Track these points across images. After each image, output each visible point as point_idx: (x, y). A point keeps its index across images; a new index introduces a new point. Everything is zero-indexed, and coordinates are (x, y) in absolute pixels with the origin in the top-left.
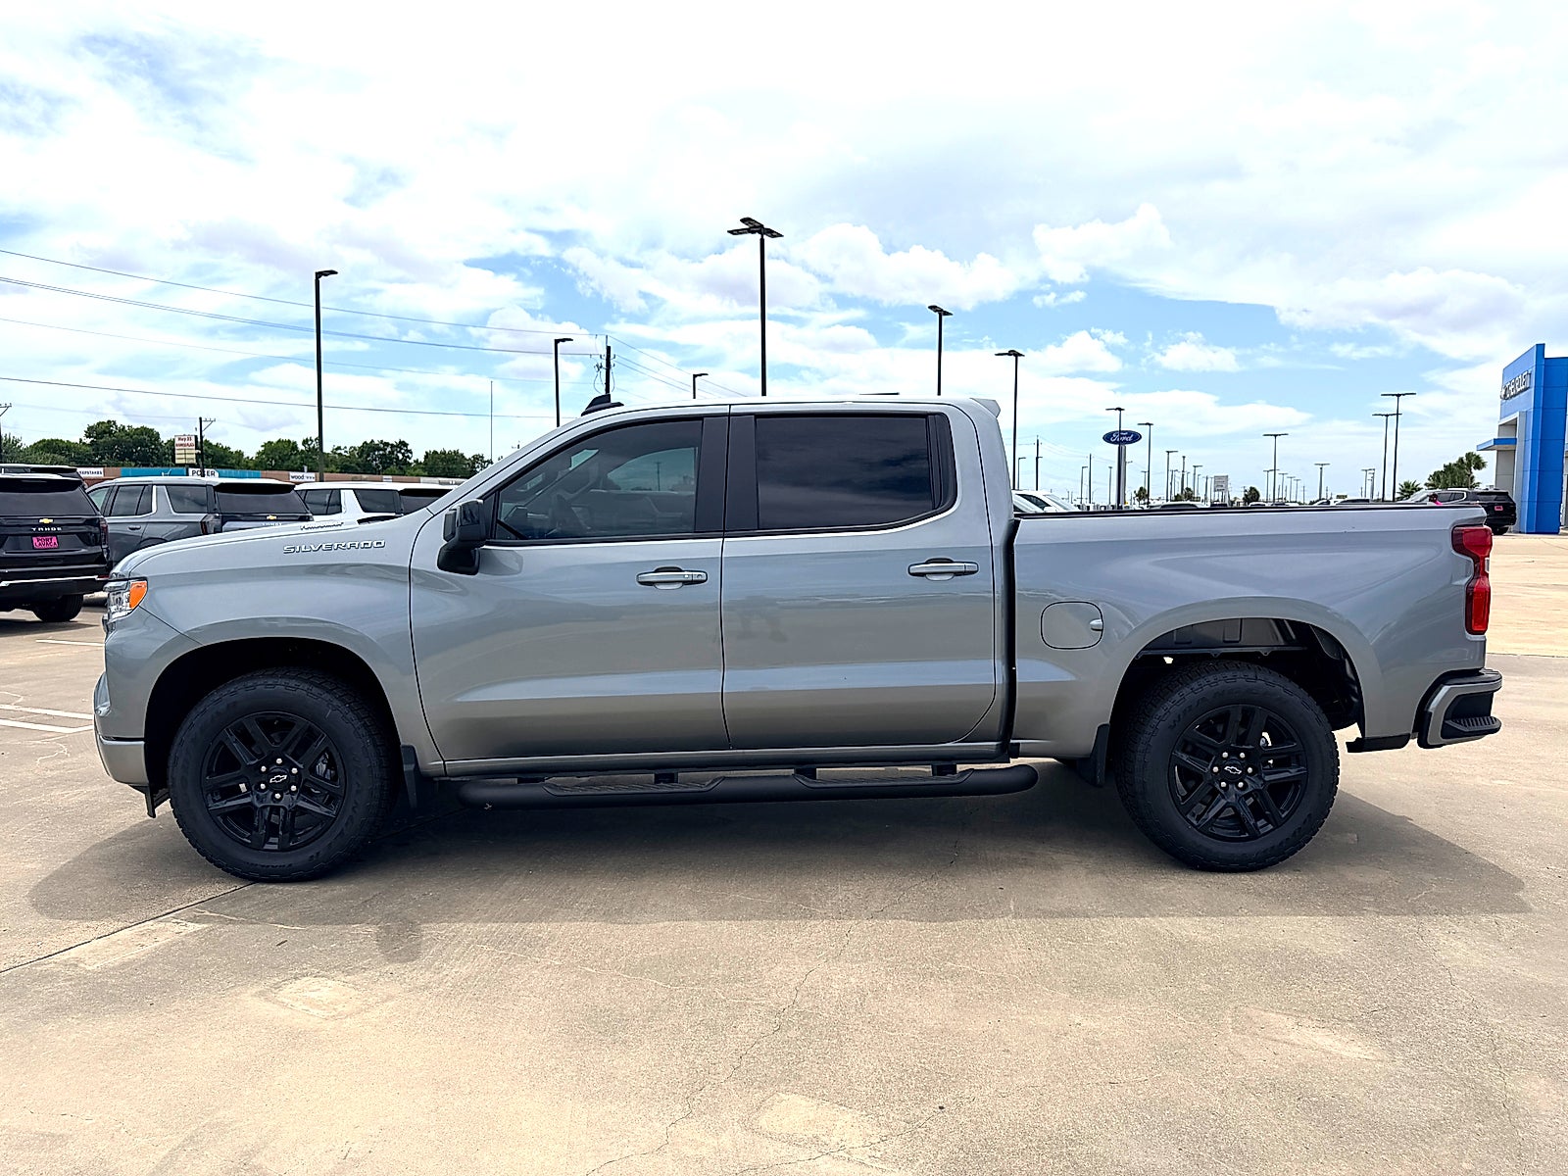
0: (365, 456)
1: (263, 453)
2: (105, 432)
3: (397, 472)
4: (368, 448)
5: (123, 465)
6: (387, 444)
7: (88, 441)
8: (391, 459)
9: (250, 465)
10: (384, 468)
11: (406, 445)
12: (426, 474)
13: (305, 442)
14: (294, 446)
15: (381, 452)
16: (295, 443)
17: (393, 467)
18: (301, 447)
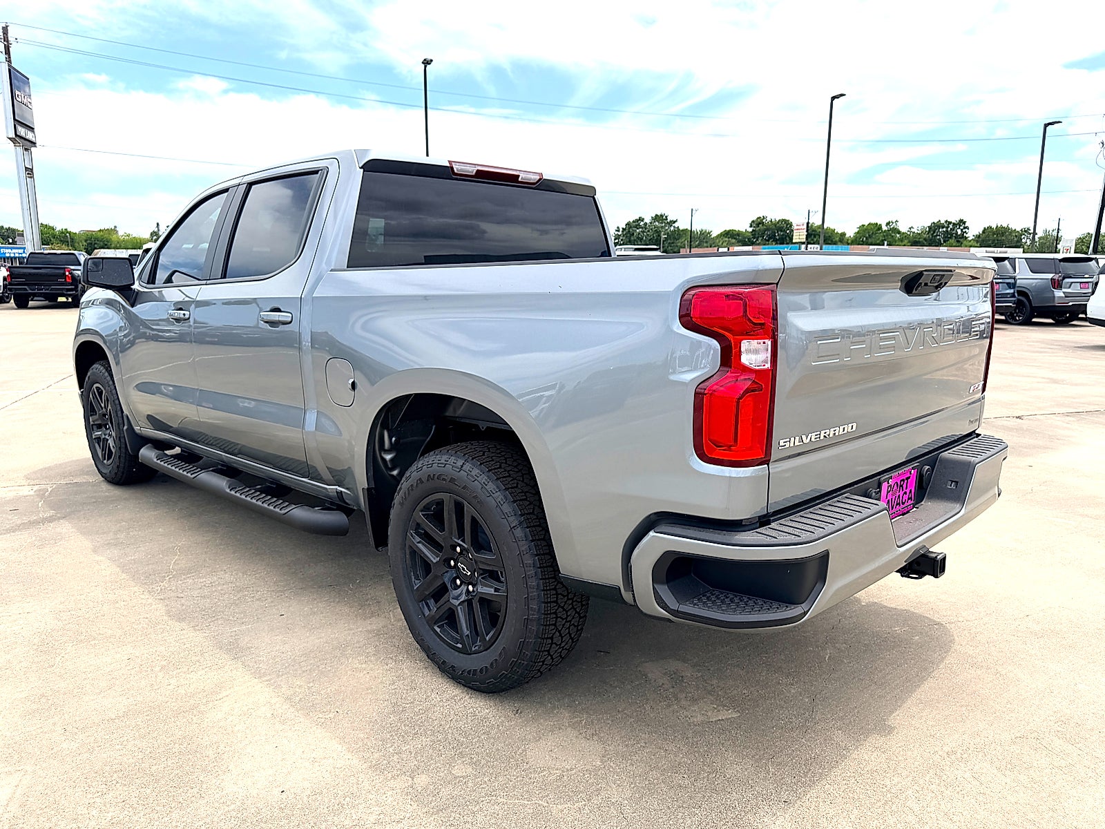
0: (932, 232)
1: (858, 232)
2: (760, 223)
3: (954, 244)
4: (935, 227)
5: (768, 244)
6: (950, 223)
7: (751, 230)
8: (952, 235)
9: (849, 242)
10: (944, 242)
11: (964, 223)
12: (978, 245)
13: (888, 224)
14: (880, 227)
15: (944, 229)
16: (880, 225)
17: (952, 241)
18: (884, 228)
